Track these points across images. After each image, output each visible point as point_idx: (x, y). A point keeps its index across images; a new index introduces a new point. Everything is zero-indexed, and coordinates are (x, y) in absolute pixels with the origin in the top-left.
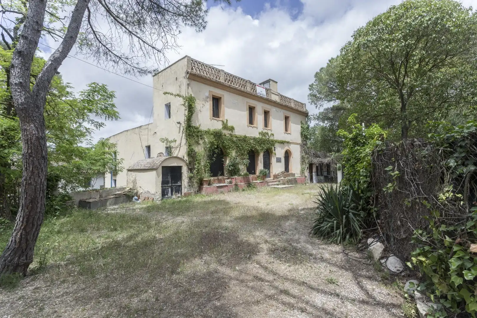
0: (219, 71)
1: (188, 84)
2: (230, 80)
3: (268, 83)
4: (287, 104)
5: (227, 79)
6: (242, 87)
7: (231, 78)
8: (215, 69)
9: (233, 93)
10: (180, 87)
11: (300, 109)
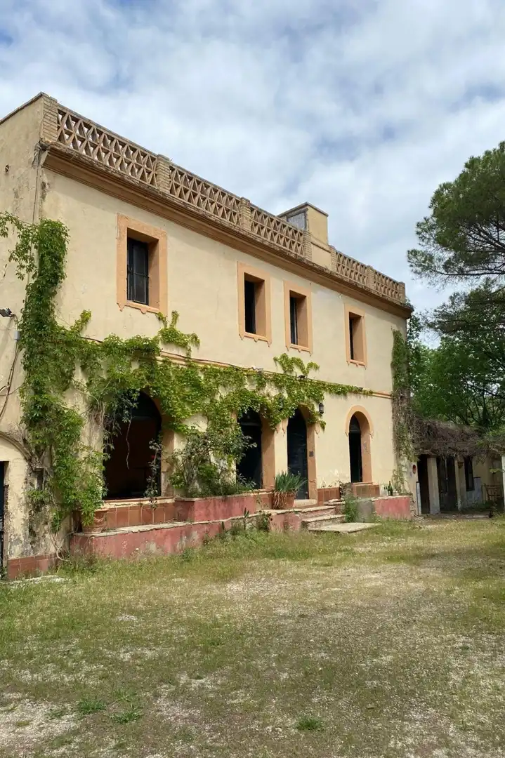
0: (153, 159)
1: (44, 185)
2: (186, 191)
3: (302, 216)
4: (354, 279)
5: (177, 187)
6: (223, 216)
7: (191, 184)
8: (139, 150)
9: (194, 229)
10: (16, 195)
11: (389, 296)
